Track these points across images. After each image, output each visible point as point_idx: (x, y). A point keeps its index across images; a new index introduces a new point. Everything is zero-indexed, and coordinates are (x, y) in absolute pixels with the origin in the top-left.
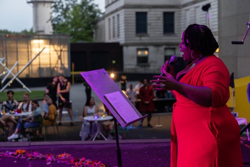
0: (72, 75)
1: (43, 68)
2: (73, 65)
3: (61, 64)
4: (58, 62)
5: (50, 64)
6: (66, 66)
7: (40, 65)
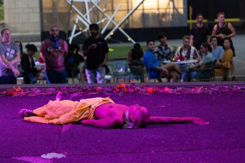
0: (189, 24)
1: (148, 15)
2: (191, 8)
3: (174, 8)
4: (169, 4)
5: (158, 9)
6: (181, 11)
7: (143, 9)
